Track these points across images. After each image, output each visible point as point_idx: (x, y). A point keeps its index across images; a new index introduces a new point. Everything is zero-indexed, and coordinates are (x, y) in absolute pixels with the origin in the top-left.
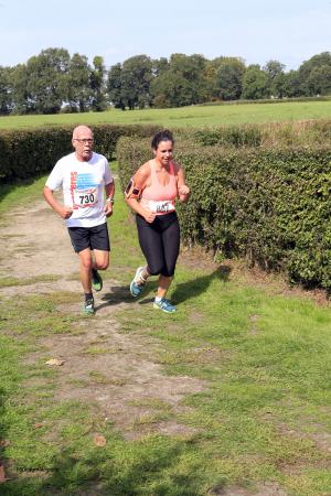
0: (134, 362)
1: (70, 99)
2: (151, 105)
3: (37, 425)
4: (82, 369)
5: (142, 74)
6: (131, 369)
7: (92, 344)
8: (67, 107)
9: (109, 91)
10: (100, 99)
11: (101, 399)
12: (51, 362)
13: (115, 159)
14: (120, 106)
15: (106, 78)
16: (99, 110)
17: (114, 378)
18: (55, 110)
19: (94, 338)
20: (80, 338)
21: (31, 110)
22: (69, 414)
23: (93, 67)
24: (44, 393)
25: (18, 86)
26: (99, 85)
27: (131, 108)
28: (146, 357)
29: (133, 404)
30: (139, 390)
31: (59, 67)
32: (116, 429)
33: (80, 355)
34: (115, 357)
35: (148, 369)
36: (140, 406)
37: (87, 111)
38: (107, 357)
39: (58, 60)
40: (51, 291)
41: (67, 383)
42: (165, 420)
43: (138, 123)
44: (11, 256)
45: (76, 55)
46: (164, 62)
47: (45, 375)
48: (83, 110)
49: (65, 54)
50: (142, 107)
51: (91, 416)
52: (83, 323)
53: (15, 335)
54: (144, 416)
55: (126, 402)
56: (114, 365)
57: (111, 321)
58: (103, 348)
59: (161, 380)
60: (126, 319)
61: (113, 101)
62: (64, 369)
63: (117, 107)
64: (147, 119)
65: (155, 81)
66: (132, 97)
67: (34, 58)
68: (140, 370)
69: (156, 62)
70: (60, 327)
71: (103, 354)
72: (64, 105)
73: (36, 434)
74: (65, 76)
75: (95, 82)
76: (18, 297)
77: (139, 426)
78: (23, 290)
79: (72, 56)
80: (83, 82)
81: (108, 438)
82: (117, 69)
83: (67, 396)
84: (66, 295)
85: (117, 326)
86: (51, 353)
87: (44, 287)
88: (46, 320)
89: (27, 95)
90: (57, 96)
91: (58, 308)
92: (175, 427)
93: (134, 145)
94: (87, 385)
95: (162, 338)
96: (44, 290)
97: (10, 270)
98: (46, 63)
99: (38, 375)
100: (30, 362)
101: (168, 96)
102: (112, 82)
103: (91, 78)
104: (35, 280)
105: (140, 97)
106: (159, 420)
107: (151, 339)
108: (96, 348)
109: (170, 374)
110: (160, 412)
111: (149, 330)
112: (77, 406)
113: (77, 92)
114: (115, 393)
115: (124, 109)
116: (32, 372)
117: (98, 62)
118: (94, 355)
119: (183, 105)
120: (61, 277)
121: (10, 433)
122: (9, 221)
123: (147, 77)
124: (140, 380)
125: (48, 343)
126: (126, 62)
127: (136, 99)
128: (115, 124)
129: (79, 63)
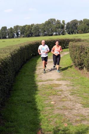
0: (75, 103)
1: (56, 32)
2: (78, 33)
3: (49, 120)
4: (60, 105)
5: (75, 25)
6: (73, 105)
7: (63, 98)
8: (55, 34)
9: (66, 29)
10: (64, 32)
11: (66, 113)
12: (52, 103)
13: (68, 48)
14: (69, 33)
15: (65, 26)
16: (63, 35)
17: (69, 108)
18: (52, 35)
19: (63, 96)
20: (59, 96)
21: (46, 35)
22: (57, 117)
23: (62, 23)
24: (50, 111)
25: (42, 29)
26: (63, 28)
27: (72, 34)
28: (78, 102)
29: (74, 115)
30: (76, 111)
31: (53, 24)
32: (70, 122)
33: (60, 101)
34: (69, 102)
35: (79, 106)
36: (77, 116)
37: (60, 35)
38: (67, 102)
39: (53, 22)
40: (51, 84)
41: (56, 108)
42: (84, 120)
43: (74, 38)
44: (41, 74)
45: (58, 20)
46: (81, 21)
47: (51, 106)
48: (59, 35)
49: (55, 20)
50: (75, 34)
51: (63, 118)
52: (60, 92)
53: (42, 95)
54: (78, 119)
55: (73, 115)
56: (69, 104)
57: (68, 92)
58: (66, 99)
59: (82, 109)
60: (72, 92)
61: (67, 32)
62: (56, 105)
63: (68, 34)
64: (77, 37)
65: (79, 26)
66: (72, 31)
67: (47, 21)
68: (76, 106)
69: (79, 21)
70: (54, 93)
71: (66, 101)
72: (54, 33)
73: (49, 122)
74: (54, 26)
75: (63, 27)
76: (43, 85)
77: (77, 121)
78: (44, 83)
79: (56, 20)
80: (59, 27)
81: (68, 124)
82: (68, 24)
83: (56, 112)
84: (56, 84)
85: (69, 93)
86: (52, 100)
87: (50, 82)
88: (50, 91)
89: (45, 31)
90: (52, 31)
91: (54, 88)
92: (87, 122)
93: (74, 44)
94: (62, 109)
95: (82, 97)
96: (50, 83)
97: (41, 77)
98: (50, 23)
99: (49, 106)
100: (47, 102)
101: (82, 30)
102: (67, 27)
103: (62, 26)
104: (47, 80)
105: (75, 31)
106: (82, 120)
107: (79, 97)
108: (64, 99)
109: (84, 107)
110: (82, 118)
111: (78, 95)
112: (59, 115)
113: (58, 30)
114: (69, 112)
115: (70, 34)
116: (47, 105)
117: (63, 22)
118: (64, 101)
119: (87, 33)
120: (54, 80)
121: (42, 121)
122: (40, 65)
123: (77, 25)
124: (76, 109)
125: (51, 97)
126: (71, 21)
127: (73, 31)
128: (68, 38)
129: (58, 22)
